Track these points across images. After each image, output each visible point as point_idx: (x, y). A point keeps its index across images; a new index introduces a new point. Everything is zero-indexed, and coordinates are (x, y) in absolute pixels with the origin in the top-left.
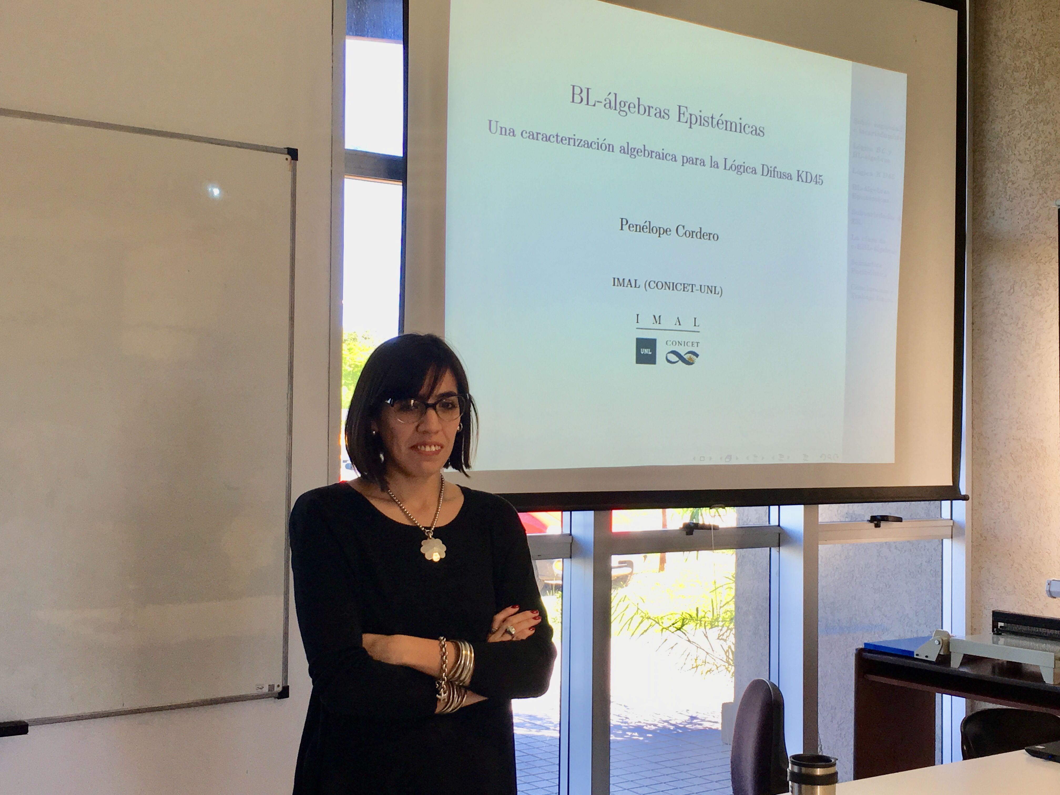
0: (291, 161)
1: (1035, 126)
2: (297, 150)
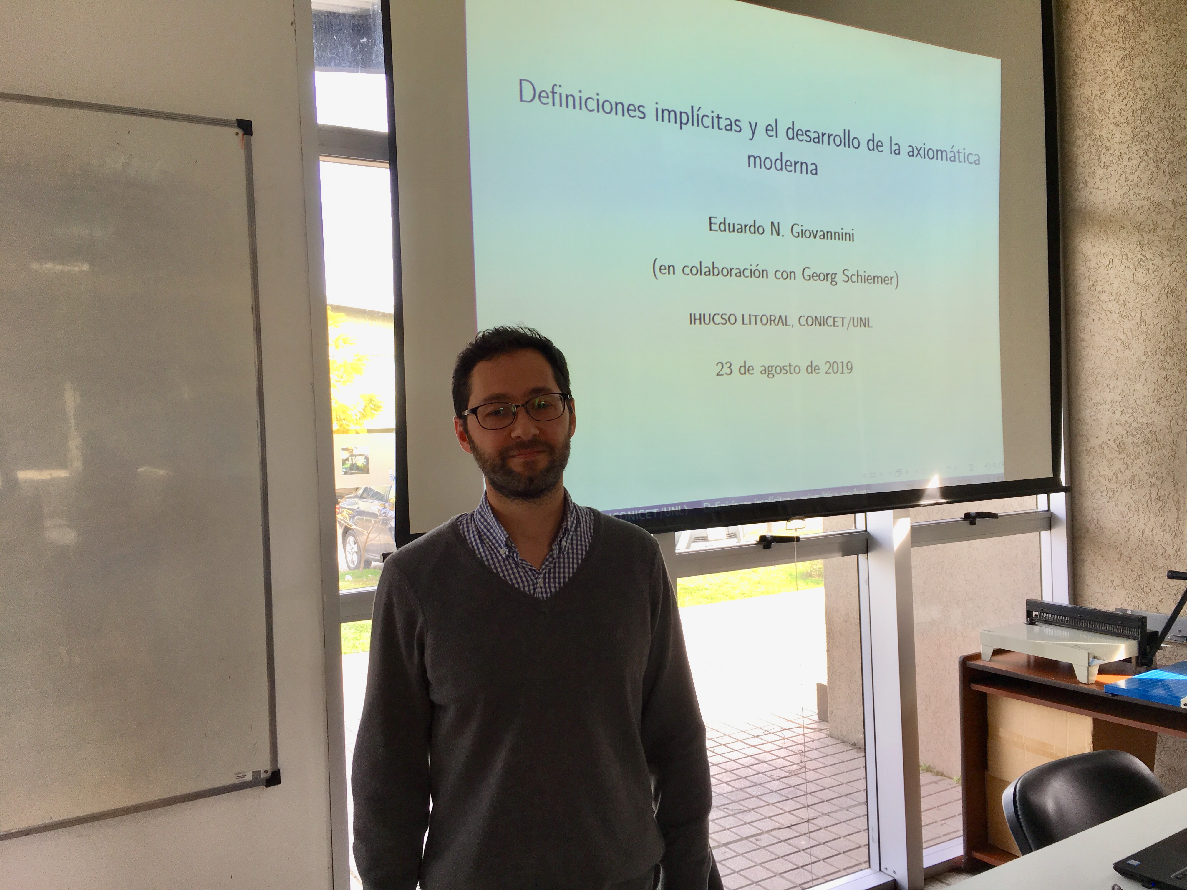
0: (243, 137)
2: (251, 122)
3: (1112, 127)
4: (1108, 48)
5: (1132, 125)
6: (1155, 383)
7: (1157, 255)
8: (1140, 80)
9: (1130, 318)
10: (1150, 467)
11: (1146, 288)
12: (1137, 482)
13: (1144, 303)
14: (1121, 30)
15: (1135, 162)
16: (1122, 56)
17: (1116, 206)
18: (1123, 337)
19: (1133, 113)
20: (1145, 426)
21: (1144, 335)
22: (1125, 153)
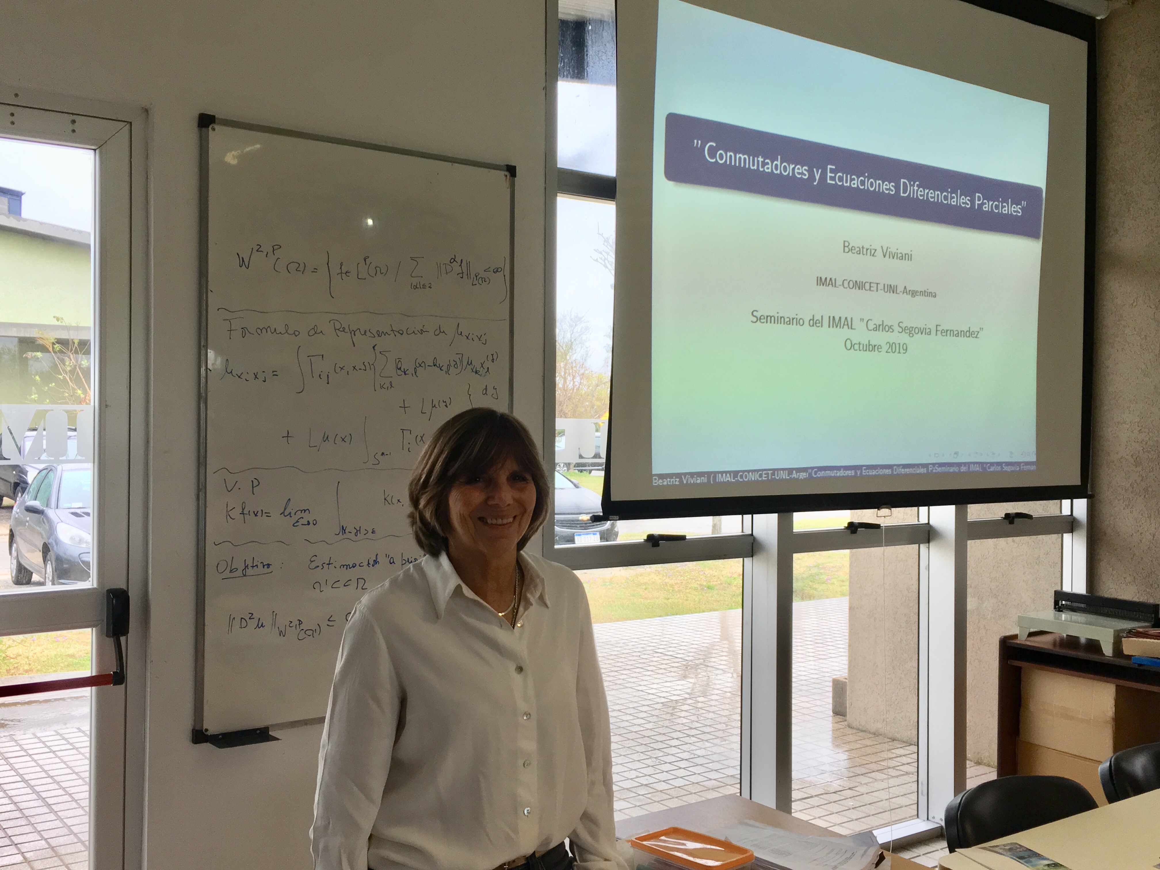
0: (510, 180)
2: (515, 167)
3: (1142, 185)
4: (1141, 117)
12: (1150, 492)
14: (1153, 102)
16: (1153, 125)
17: (1142, 253)
18: (1143, 367)
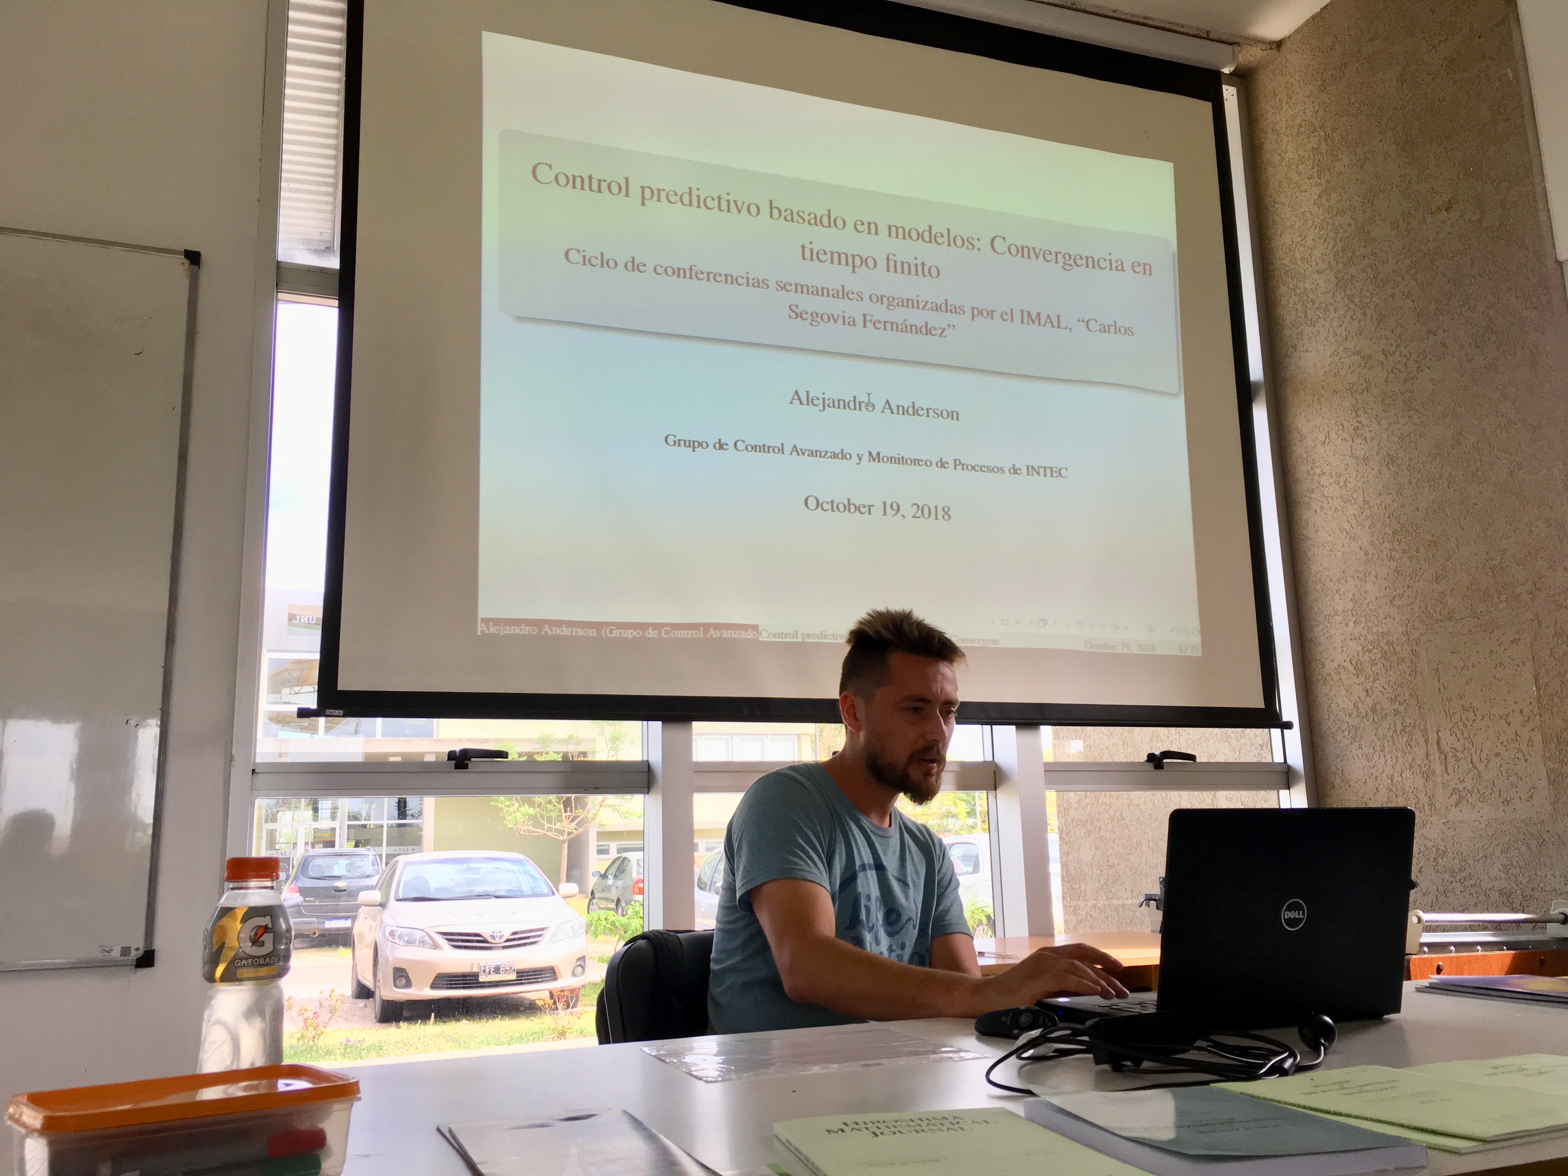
0: (189, 266)
1: (1331, 221)
2: (200, 253)
3: (1316, 276)
4: (1304, 187)
5: (1335, 270)
6: (1385, 579)
7: (1373, 419)
8: (1339, 216)
9: (1353, 502)
10: (1391, 690)
11: (1365, 460)
12: (1379, 712)
13: (1365, 479)
14: (1315, 163)
15: (1341, 312)
16: (1318, 193)
17: (1327, 368)
18: (1347, 527)
19: (1335, 256)
20: (1381, 638)
21: (1369, 521)
22: (1331, 304)
